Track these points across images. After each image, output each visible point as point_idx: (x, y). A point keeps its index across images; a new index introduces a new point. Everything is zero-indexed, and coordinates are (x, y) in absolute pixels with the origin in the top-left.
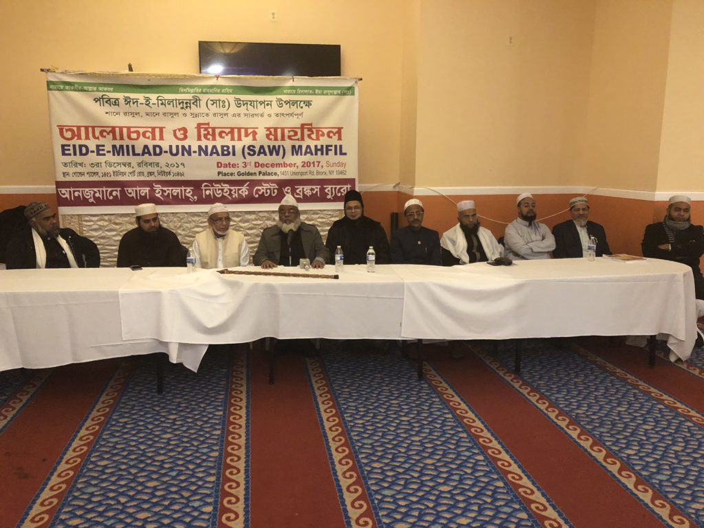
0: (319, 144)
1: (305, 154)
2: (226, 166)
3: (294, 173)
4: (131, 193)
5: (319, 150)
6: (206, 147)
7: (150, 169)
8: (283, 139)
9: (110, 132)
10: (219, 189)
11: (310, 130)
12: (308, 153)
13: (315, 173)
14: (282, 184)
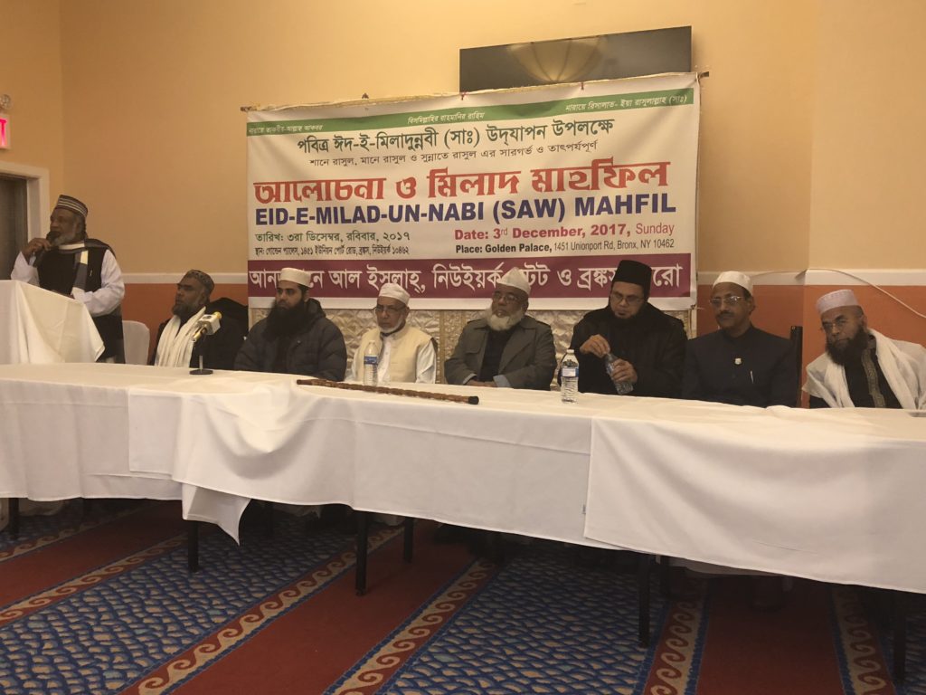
0: (623, 193)
1: (599, 213)
2: (468, 236)
3: (577, 246)
4: (336, 279)
5: (624, 204)
6: (441, 206)
7: (364, 243)
8: (561, 187)
9: (315, 188)
10: (457, 274)
11: (609, 170)
12: (605, 210)
13: (615, 245)
14: (556, 264)
